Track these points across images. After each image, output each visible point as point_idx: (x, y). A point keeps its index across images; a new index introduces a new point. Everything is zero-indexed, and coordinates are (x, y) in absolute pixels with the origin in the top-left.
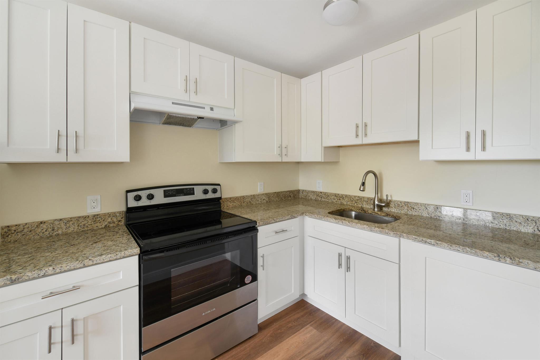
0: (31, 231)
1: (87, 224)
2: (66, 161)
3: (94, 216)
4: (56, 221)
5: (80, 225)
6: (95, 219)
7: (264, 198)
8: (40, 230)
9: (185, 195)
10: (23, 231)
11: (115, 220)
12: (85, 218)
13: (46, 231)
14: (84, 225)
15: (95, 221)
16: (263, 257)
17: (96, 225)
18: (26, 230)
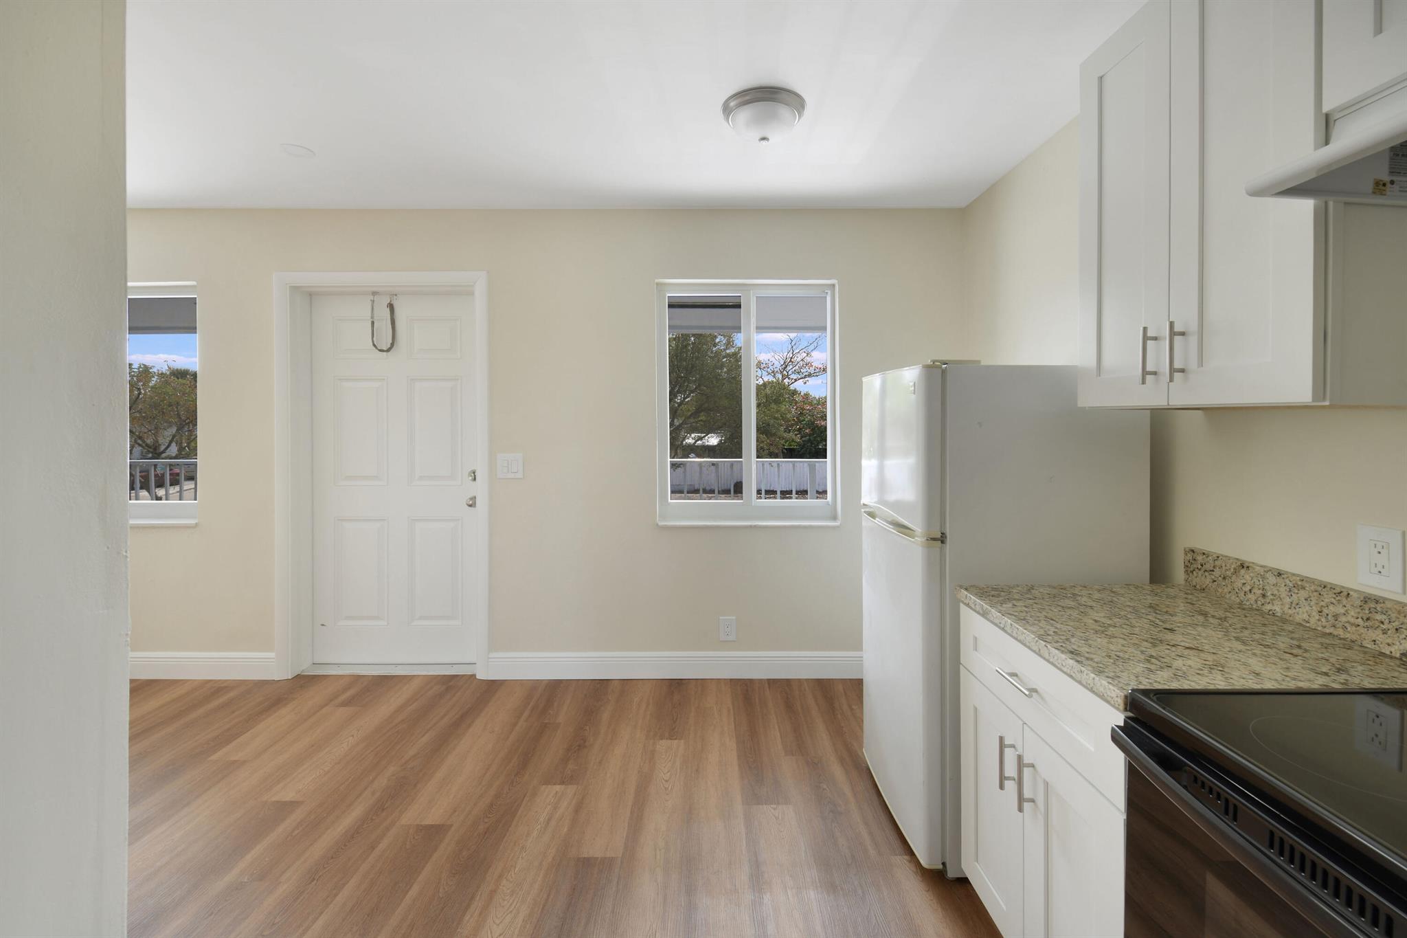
0: (1224, 578)
1: (1343, 619)
3: (1367, 599)
4: (1270, 573)
5: (1325, 611)
6: (1367, 612)
8: (1239, 584)
10: (1213, 571)
12: (1342, 594)
13: (1250, 591)
14: (1336, 617)
15: (1368, 619)
17: (1372, 634)
18: (1217, 572)
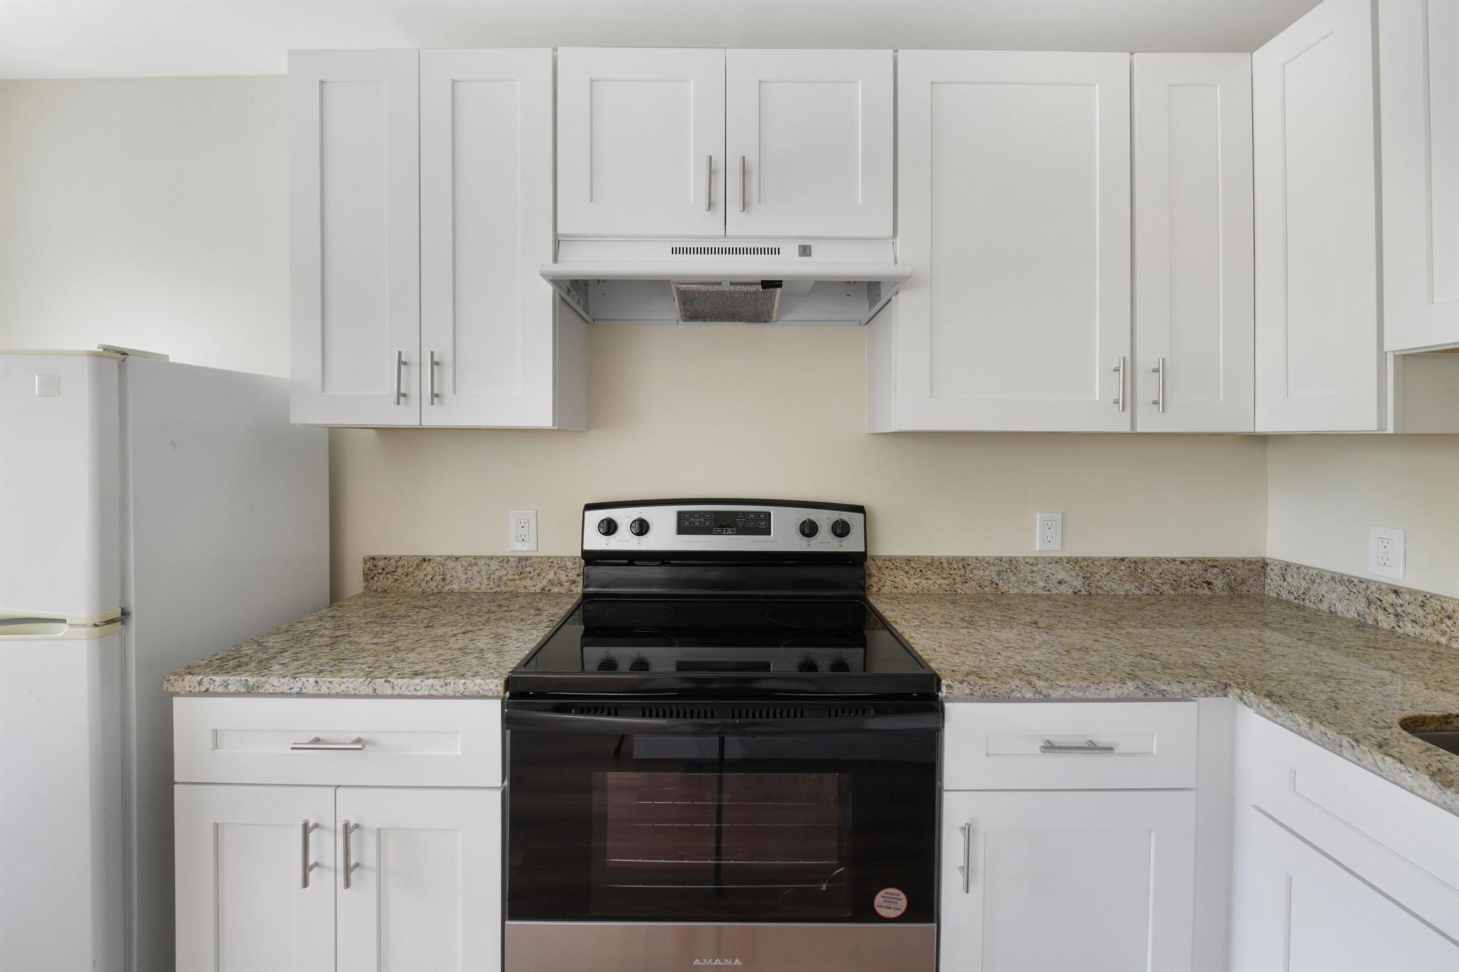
0: (407, 575)
1: (505, 578)
2: (419, 424)
3: (520, 559)
4: (449, 560)
5: (493, 576)
6: (520, 568)
7: (1062, 575)
8: (421, 576)
9: (738, 534)
10: (395, 571)
11: (563, 578)
12: (505, 560)
13: (432, 579)
14: (500, 579)
15: (521, 573)
16: (968, 831)
17: (524, 583)
18: (400, 571)
